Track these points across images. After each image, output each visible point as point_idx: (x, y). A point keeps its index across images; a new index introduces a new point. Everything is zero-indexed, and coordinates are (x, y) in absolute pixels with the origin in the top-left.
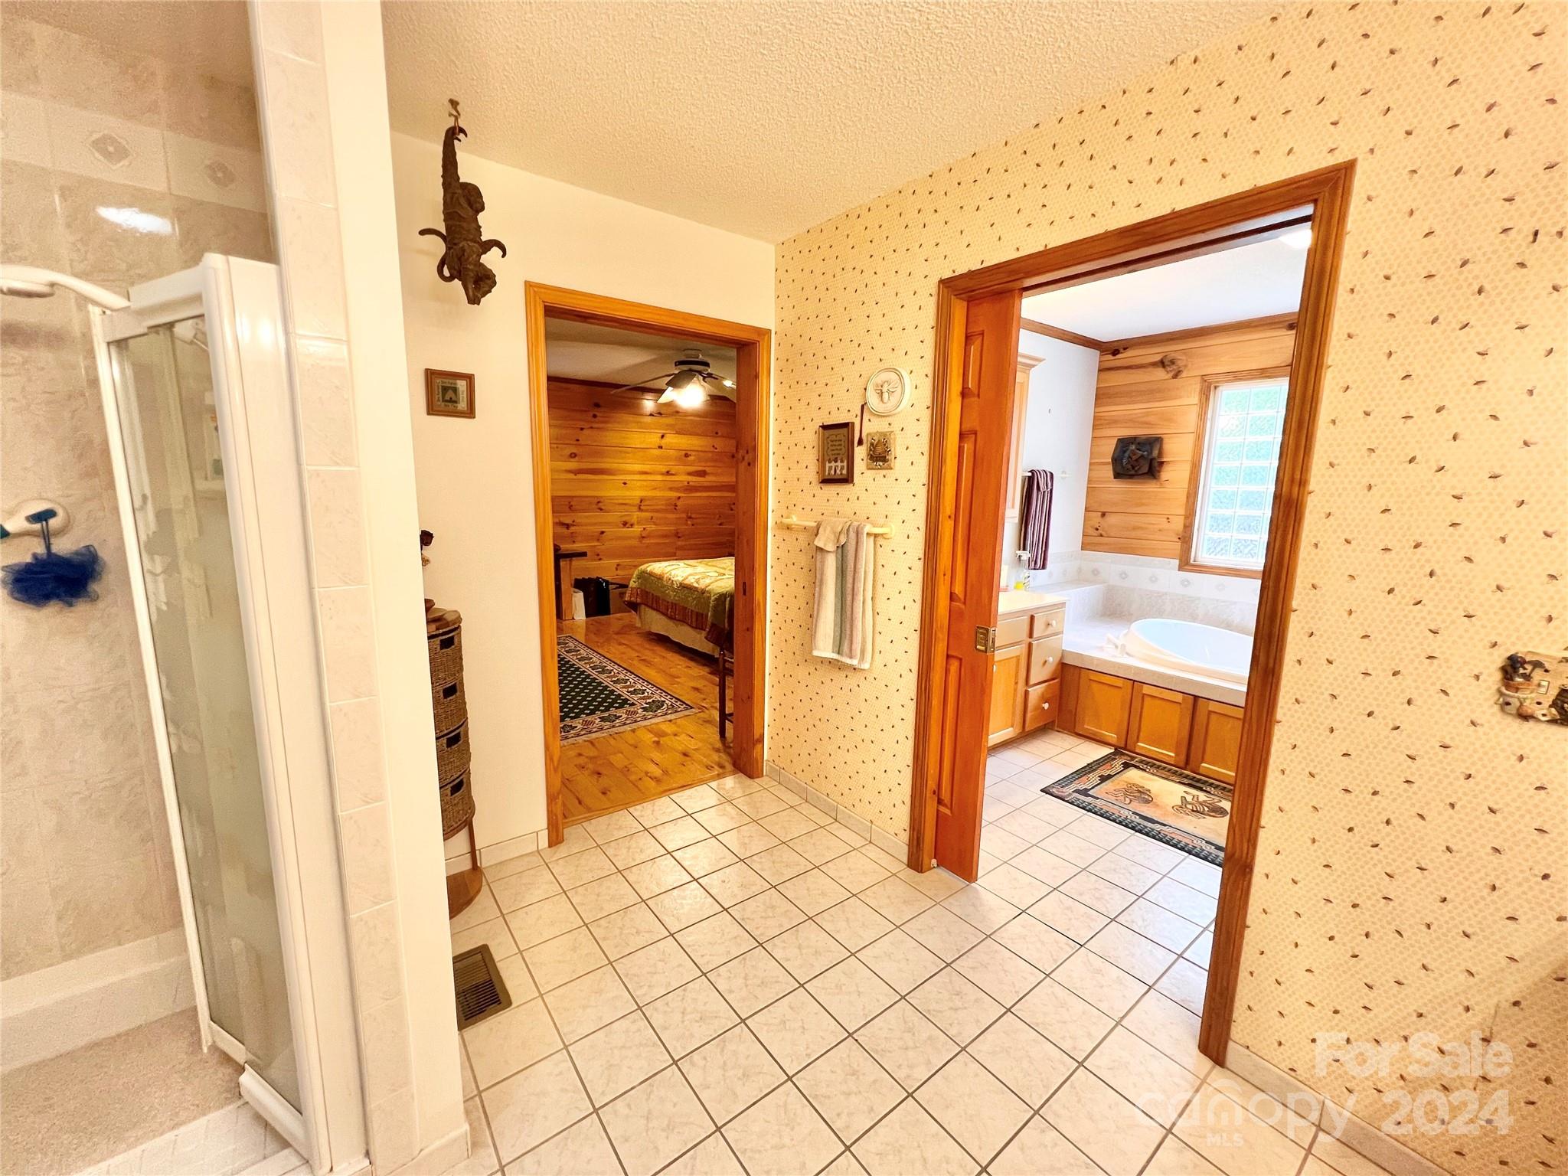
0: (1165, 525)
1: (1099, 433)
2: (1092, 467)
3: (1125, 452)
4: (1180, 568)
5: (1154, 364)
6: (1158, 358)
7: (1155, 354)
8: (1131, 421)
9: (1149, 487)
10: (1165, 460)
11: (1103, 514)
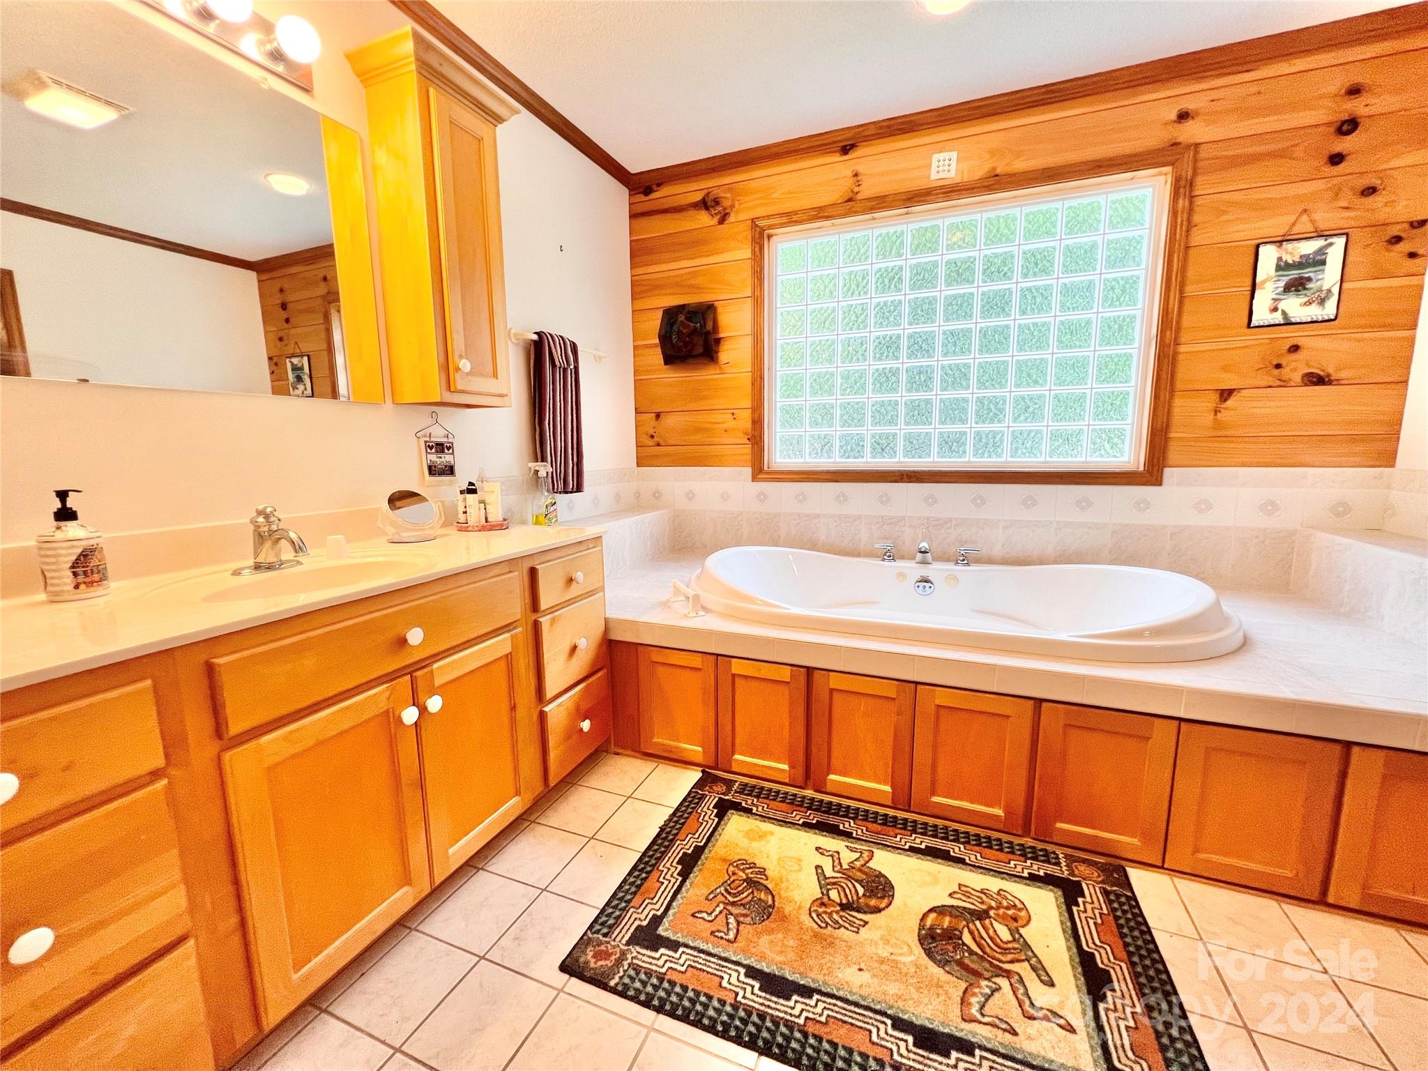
0: (731, 424)
1: (641, 304)
2: (637, 352)
3: (672, 325)
4: (754, 479)
5: (695, 206)
6: (698, 197)
7: (692, 191)
8: (678, 284)
9: (706, 374)
10: (721, 335)
11: (658, 416)
